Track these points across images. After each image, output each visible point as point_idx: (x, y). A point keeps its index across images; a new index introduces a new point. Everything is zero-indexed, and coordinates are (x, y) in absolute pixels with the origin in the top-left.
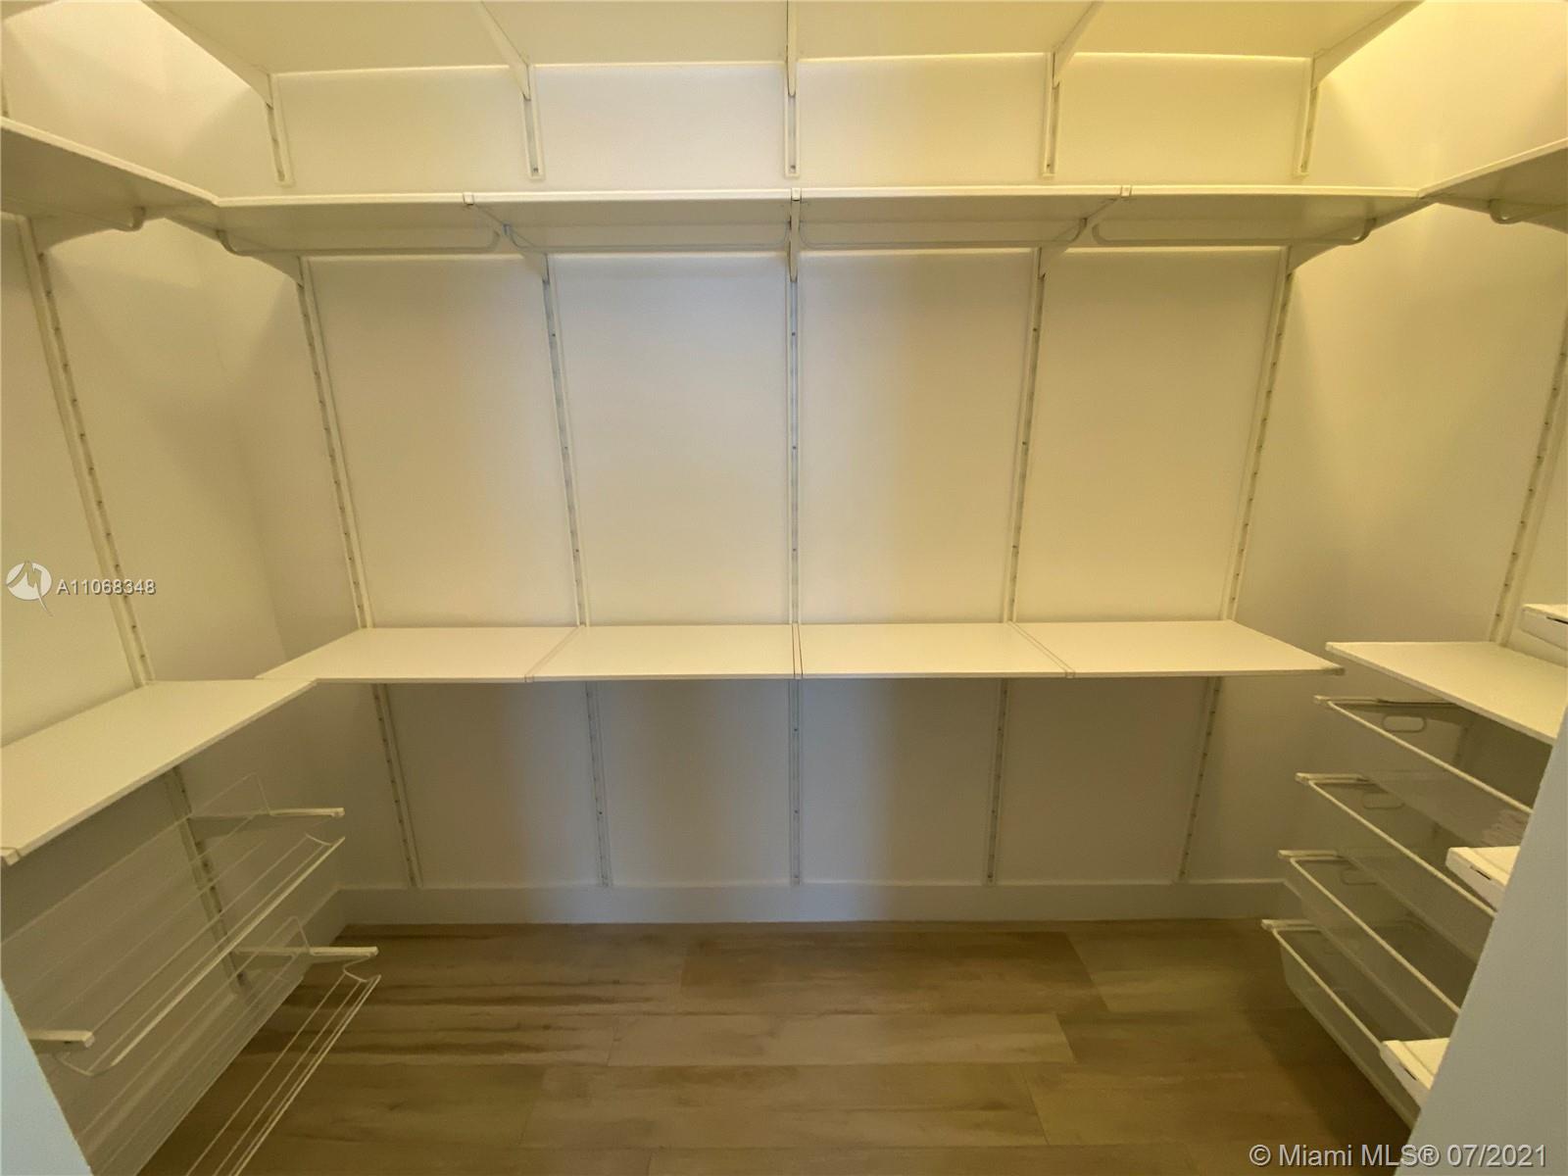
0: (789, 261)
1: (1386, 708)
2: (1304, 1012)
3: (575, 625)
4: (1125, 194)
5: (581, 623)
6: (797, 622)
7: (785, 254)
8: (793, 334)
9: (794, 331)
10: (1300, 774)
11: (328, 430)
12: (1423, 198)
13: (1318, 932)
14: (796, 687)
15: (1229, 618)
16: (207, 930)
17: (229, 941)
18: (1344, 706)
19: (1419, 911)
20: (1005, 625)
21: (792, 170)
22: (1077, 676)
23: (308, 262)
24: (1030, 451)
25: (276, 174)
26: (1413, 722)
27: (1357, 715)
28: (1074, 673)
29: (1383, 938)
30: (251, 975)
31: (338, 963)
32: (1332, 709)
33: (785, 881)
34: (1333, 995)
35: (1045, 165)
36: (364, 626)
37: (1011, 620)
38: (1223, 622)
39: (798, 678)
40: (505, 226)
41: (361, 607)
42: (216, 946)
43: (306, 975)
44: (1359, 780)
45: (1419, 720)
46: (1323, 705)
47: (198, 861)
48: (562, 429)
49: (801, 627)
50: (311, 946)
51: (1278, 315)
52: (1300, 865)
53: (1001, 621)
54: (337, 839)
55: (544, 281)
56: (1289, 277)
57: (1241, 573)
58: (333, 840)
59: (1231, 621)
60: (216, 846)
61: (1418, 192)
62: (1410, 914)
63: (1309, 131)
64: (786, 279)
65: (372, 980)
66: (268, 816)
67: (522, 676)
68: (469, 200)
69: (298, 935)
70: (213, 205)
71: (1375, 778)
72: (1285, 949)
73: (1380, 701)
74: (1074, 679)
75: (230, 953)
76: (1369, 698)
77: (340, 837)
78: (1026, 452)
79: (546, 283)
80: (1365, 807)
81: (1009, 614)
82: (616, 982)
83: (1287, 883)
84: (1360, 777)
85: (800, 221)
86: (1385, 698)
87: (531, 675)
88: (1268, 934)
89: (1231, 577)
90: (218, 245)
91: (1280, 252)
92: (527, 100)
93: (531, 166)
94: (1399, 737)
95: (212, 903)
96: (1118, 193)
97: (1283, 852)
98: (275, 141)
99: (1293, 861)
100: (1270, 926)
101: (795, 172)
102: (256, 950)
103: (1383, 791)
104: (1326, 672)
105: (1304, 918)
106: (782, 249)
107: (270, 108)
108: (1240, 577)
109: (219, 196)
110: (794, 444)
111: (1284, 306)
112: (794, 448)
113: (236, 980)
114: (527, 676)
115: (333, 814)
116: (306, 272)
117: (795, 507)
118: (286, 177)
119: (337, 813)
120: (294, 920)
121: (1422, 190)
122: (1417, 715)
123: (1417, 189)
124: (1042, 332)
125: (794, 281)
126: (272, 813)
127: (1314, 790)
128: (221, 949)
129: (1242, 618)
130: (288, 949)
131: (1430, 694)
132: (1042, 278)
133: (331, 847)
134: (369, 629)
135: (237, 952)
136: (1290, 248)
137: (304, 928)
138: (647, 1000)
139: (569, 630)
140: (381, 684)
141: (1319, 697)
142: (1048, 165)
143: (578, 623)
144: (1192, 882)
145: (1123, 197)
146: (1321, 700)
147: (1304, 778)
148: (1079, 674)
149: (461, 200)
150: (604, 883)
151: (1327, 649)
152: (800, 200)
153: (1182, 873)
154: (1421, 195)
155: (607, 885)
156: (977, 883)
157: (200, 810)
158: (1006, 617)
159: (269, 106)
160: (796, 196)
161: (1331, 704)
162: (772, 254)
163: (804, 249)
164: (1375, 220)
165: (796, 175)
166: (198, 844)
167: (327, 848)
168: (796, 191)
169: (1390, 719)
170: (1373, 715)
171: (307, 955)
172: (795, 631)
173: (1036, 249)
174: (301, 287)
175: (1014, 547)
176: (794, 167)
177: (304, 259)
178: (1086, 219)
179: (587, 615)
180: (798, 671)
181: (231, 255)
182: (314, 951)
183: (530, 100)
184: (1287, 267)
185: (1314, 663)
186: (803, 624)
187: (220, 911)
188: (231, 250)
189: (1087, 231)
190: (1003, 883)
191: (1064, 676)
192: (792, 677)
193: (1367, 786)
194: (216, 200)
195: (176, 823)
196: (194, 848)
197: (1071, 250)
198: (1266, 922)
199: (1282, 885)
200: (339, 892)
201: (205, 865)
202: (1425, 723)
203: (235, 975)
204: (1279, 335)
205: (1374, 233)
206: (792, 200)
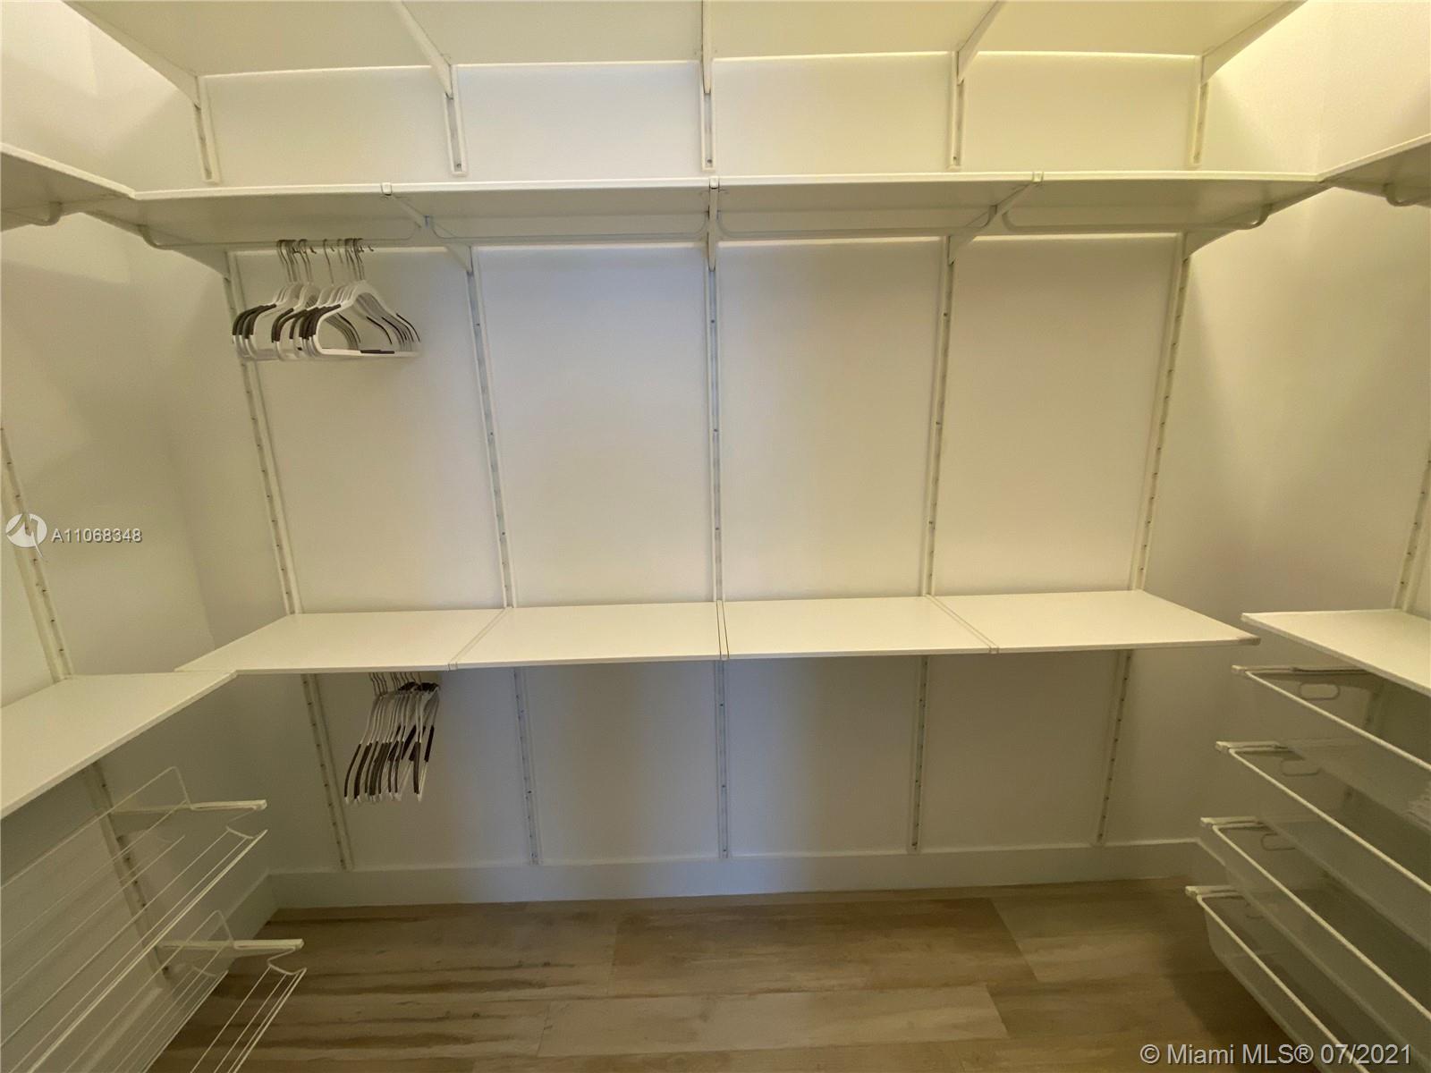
0: (707, 251)
1: (1303, 677)
2: (1226, 974)
3: (501, 607)
4: (1037, 179)
5: (508, 605)
6: (721, 599)
7: (702, 244)
8: (713, 321)
9: (713, 318)
10: (1219, 743)
11: (254, 419)
12: (1321, 182)
13: (1241, 898)
14: (721, 669)
15: (1138, 587)
16: (132, 925)
17: (154, 935)
18: (1261, 676)
19: (1335, 873)
20: (924, 600)
21: (709, 164)
22: (1000, 652)
23: (236, 257)
24: (944, 431)
25: (203, 172)
26: (1329, 690)
27: (1275, 685)
28: (998, 649)
29: (1302, 900)
30: (177, 969)
31: (261, 958)
32: (1250, 679)
33: (713, 854)
34: (1257, 959)
35: (952, 158)
36: (293, 612)
37: (929, 593)
38: (1132, 592)
39: (724, 659)
40: (426, 217)
41: (289, 593)
42: (141, 941)
43: (230, 969)
44: (1277, 747)
45: (1333, 687)
46: (1241, 674)
47: (120, 854)
48: (488, 416)
49: (726, 604)
50: (235, 939)
51: (1177, 298)
52: (1222, 832)
53: (919, 594)
54: (258, 833)
55: (468, 273)
56: (1186, 262)
57: (1149, 545)
58: (256, 834)
59: (1141, 591)
60: (137, 840)
61: (1316, 177)
62: (1326, 875)
63: (1201, 124)
64: (704, 268)
65: (297, 973)
66: (189, 809)
67: (447, 664)
68: (386, 191)
69: (221, 929)
70: (129, 198)
71: (1294, 745)
72: (1209, 914)
73: (1296, 670)
74: (998, 654)
75: (155, 948)
76: (1285, 667)
77: (263, 830)
78: (940, 431)
79: (470, 274)
80: (1284, 774)
81: (925, 587)
82: (546, 964)
83: (1201, 843)
84: (1278, 744)
85: (718, 211)
86: (1301, 667)
87: (454, 663)
88: (1191, 898)
89: (1139, 547)
90: (141, 239)
91: (1176, 238)
92: (450, 99)
93: (455, 162)
94: (1314, 704)
95: (135, 897)
96: (1029, 178)
97: (1206, 820)
98: (202, 139)
99: (1215, 828)
100: (1195, 894)
101: (711, 166)
102: (181, 944)
103: (1299, 758)
104: (1243, 642)
105: (1227, 884)
106: (701, 240)
107: (198, 109)
108: (1148, 548)
109: (136, 190)
110: (715, 427)
111: (1182, 289)
112: (716, 430)
113: (162, 973)
114: (451, 663)
115: (255, 807)
116: (232, 265)
117: (717, 488)
118: (213, 175)
119: (259, 806)
120: (217, 913)
121: (1321, 175)
122: (1329, 683)
123: (1316, 174)
124: (952, 318)
125: (712, 271)
126: (193, 807)
127: (1234, 758)
128: (145, 944)
129: (1153, 587)
130: (212, 942)
131: (1341, 661)
132: (951, 265)
133: (252, 840)
134: (298, 615)
135: (161, 947)
136: (1185, 235)
137: (228, 921)
138: (577, 983)
139: (497, 611)
140: (311, 675)
141: (1238, 668)
142: (955, 158)
143: (505, 604)
144: (1109, 844)
145: (1036, 183)
146: (1240, 670)
147: (1224, 747)
148: (1002, 649)
149: (379, 190)
150: (534, 861)
151: (1243, 619)
152: (718, 188)
153: (1101, 835)
154: (1320, 180)
155: (537, 864)
156: (903, 851)
157: (123, 803)
158: (924, 591)
159: (196, 106)
160: (714, 184)
161: (1249, 673)
162: (690, 245)
163: (722, 239)
164: (1271, 205)
165: (713, 169)
166: (120, 839)
167: (249, 842)
168: (715, 179)
169: (1307, 686)
170: (1289, 683)
171: (231, 948)
172: (720, 607)
173: (945, 238)
174: (227, 281)
175: (931, 523)
176: (710, 161)
177: (231, 254)
178: (996, 206)
179: (514, 595)
180: (724, 652)
181: (152, 248)
182: (238, 944)
183: (452, 99)
184: (1184, 252)
185: (1230, 633)
186: (727, 600)
187: (144, 905)
188: (155, 246)
189: (998, 218)
190: (927, 850)
191: (988, 652)
192: (718, 659)
193: (1285, 753)
194: (133, 194)
195: (97, 819)
196: (115, 842)
197: (979, 238)
198: (1190, 888)
199: (1195, 845)
200: (269, 877)
201: (127, 860)
202: (1339, 689)
203: (160, 970)
204: (1178, 317)
205: (1271, 218)
206: (711, 188)
